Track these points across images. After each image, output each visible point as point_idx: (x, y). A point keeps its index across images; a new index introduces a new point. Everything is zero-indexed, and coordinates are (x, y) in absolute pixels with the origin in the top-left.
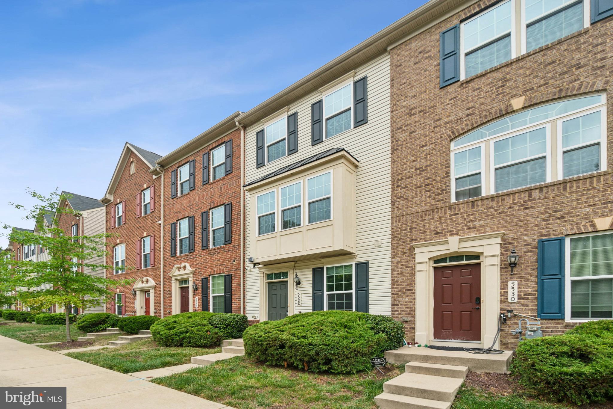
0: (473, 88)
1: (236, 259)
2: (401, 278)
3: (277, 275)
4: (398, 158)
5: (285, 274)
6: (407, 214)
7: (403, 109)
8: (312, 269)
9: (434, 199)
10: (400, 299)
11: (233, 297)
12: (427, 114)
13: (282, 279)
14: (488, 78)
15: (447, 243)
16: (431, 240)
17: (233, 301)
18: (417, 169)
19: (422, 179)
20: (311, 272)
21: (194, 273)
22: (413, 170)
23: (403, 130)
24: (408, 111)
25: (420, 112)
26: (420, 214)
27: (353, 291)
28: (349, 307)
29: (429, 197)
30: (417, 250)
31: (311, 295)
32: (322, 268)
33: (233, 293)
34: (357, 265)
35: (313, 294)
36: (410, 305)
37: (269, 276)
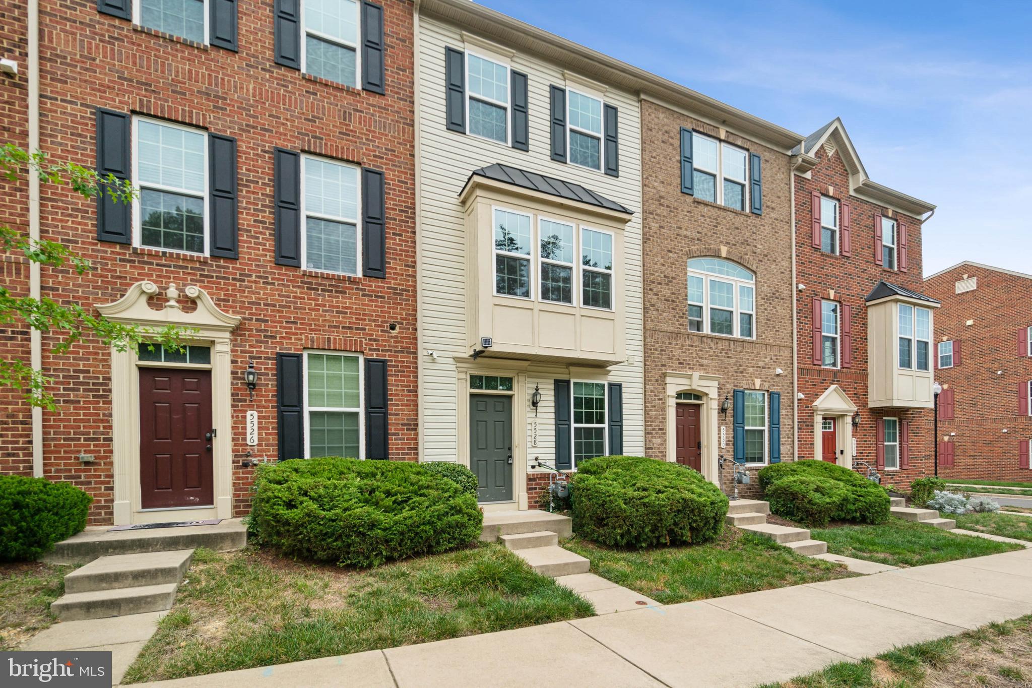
0: (701, 212)
1: (399, 323)
2: (654, 413)
3: (491, 382)
4: (650, 251)
5: (508, 383)
6: (659, 331)
7: (655, 191)
8: (552, 381)
9: (678, 321)
10: (654, 440)
11: (392, 419)
12: (672, 214)
13: (500, 391)
14: (709, 211)
15: (690, 377)
16: (676, 370)
17: (392, 429)
18: (665, 277)
19: (669, 292)
20: (552, 387)
21: (237, 331)
22: (662, 276)
23: (654, 218)
24: (657, 196)
25: (668, 206)
26: (668, 334)
27: (606, 426)
28: (600, 449)
29: (675, 316)
30: (668, 380)
31: (553, 427)
32: (568, 382)
33: (392, 409)
34: (610, 385)
35: (556, 425)
36: (662, 449)
37: (476, 381)
